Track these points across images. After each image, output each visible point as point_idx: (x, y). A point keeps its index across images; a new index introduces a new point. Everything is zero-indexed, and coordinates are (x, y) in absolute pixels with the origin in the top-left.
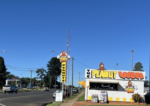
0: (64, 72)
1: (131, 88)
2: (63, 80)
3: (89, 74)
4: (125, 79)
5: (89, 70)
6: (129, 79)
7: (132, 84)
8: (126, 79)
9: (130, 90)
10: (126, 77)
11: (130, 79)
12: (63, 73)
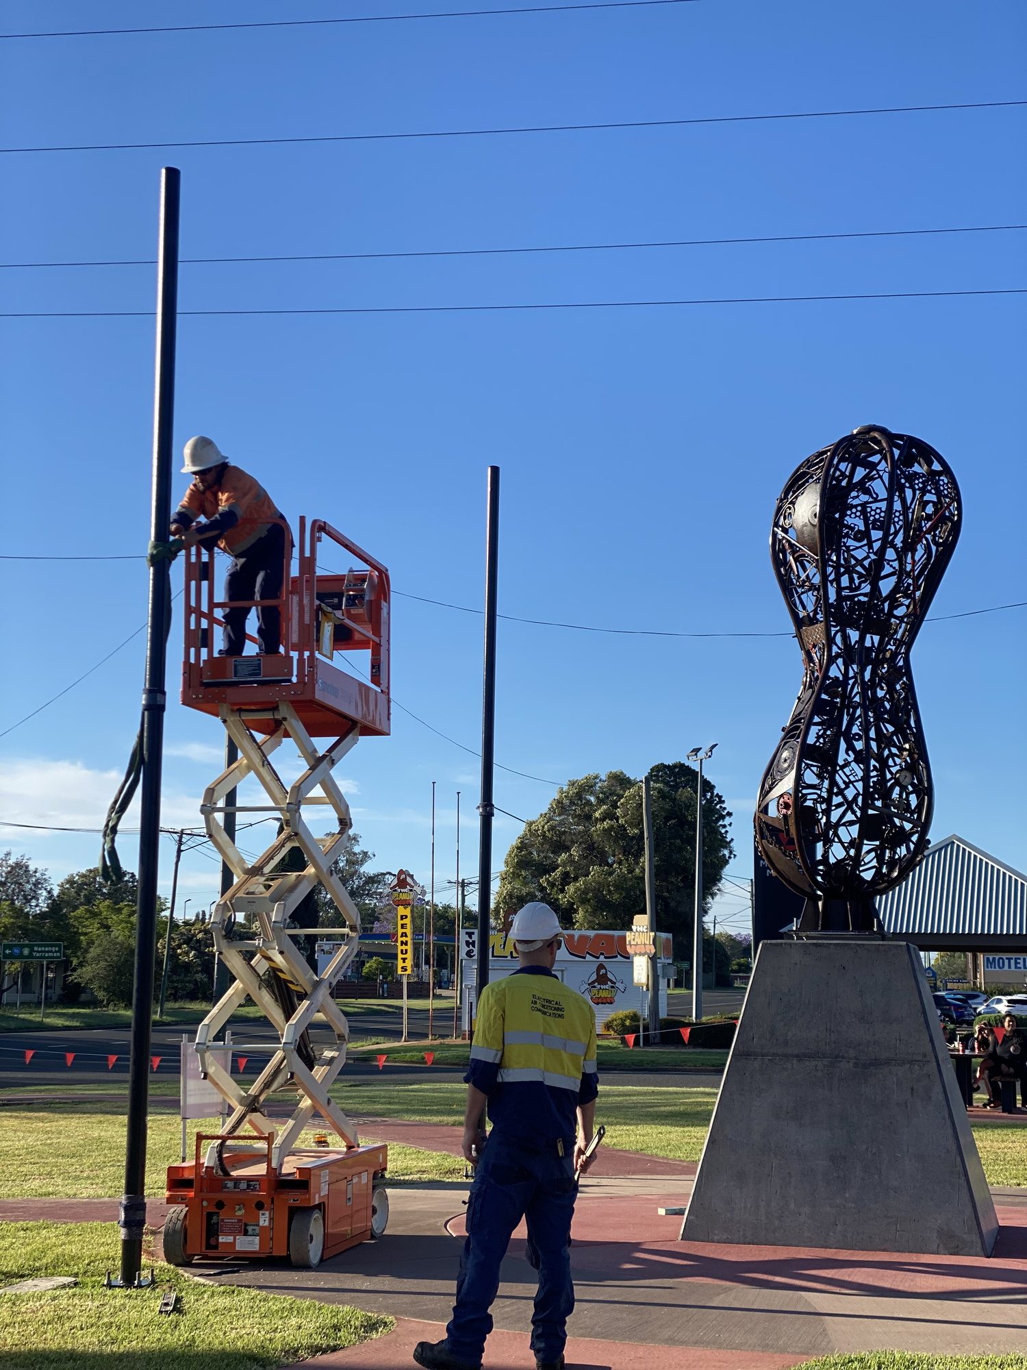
0: (404, 939)
1: (606, 987)
2: (402, 968)
3: (471, 947)
4: (584, 958)
5: (473, 933)
6: (598, 958)
7: (609, 975)
8: (589, 958)
9: (604, 994)
10: (588, 953)
11: (602, 958)
12: (402, 943)
